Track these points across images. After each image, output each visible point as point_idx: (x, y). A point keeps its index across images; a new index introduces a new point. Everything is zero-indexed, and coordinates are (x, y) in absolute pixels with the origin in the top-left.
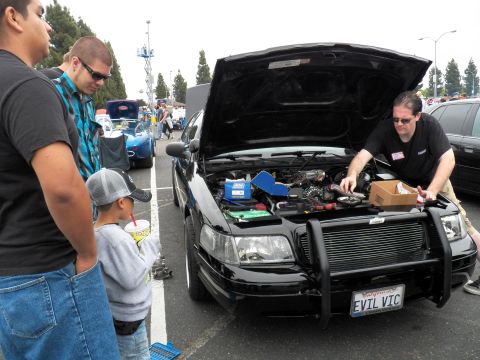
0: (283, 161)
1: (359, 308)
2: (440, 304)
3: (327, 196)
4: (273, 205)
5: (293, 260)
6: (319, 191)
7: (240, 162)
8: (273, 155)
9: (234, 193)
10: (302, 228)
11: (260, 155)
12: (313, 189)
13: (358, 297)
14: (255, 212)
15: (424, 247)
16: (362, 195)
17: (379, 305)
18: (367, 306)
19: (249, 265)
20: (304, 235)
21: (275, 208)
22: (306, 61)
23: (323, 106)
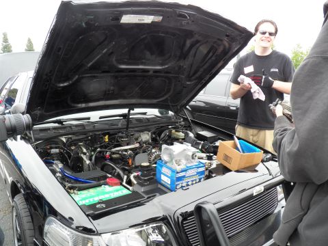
4: (126, 177)
7: (70, 126)
8: (101, 118)
11: (89, 119)
22: (160, 18)
23: (156, 71)
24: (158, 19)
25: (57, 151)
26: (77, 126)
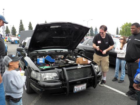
0: (52, 53)
1: (75, 90)
2: (95, 88)
3: (65, 62)
4: (51, 65)
5: (58, 79)
6: (63, 61)
7: (40, 53)
8: (49, 51)
9: (40, 62)
10: (61, 70)
11: (45, 51)
12: (61, 60)
13: (76, 87)
14: (46, 67)
15: (90, 74)
16: (74, 62)
17: (80, 89)
18: (77, 90)
19: (46, 81)
20: (61, 72)
21: (52, 66)
22: (60, 26)
23: (63, 38)
25: (36, 59)
26: (42, 53)
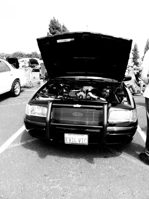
1: (68, 141)
3: (88, 97)
8: (80, 79)
13: (67, 136)
17: (77, 141)
18: (72, 141)
24: (73, 39)
25: (55, 88)
